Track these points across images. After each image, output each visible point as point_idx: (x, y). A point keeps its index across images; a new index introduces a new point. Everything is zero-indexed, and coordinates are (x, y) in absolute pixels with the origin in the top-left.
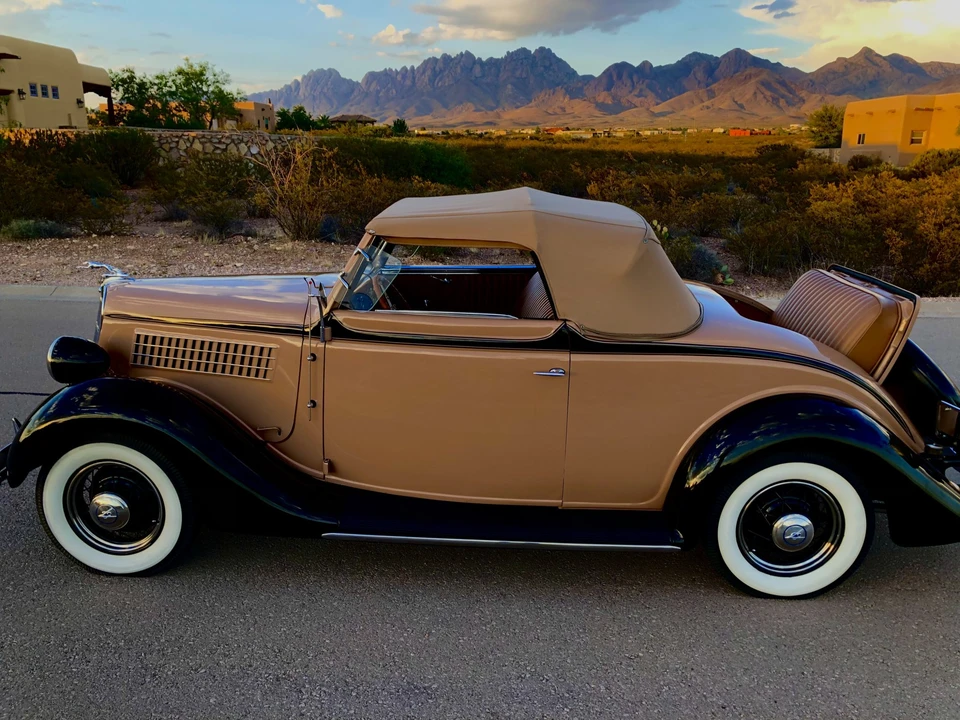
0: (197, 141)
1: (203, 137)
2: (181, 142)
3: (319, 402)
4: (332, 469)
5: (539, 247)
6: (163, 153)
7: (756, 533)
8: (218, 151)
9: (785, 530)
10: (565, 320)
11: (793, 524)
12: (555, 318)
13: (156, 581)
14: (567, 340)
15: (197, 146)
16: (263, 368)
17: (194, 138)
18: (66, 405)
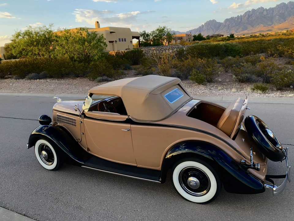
1: (156, 49)
2: (151, 51)
4: (88, 149)
5: (122, 96)
6: (146, 55)
8: (160, 53)
9: (190, 182)
10: (129, 116)
12: (126, 115)
15: (155, 52)
16: (75, 124)
17: (154, 49)
18: (41, 130)
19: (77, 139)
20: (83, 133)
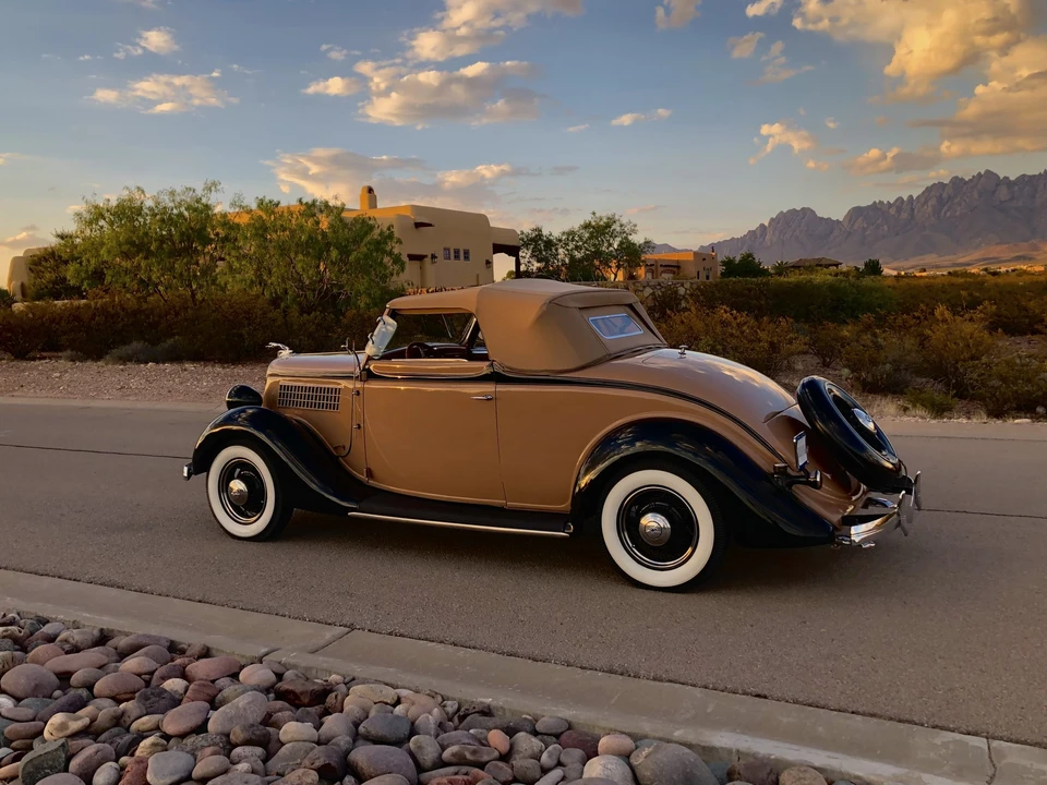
3: (362, 425)
10: (493, 362)
16: (336, 402)
19: (335, 449)
20: (359, 425)
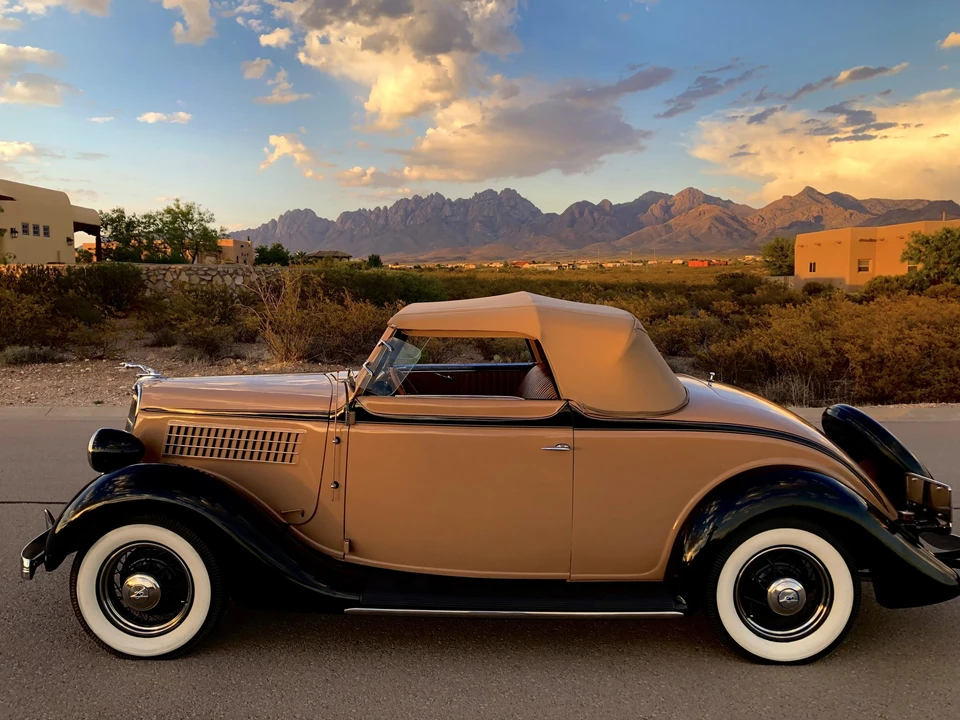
0: (183, 273)
1: (190, 269)
2: (168, 274)
3: (342, 483)
4: (352, 549)
6: (150, 285)
7: (752, 599)
8: (203, 283)
9: (779, 594)
10: (568, 400)
11: (786, 588)
12: (559, 398)
13: (181, 663)
14: (570, 418)
15: (184, 277)
16: (289, 452)
17: (181, 270)
18: (100, 492)
19: (284, 515)
20: (335, 483)
